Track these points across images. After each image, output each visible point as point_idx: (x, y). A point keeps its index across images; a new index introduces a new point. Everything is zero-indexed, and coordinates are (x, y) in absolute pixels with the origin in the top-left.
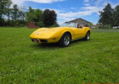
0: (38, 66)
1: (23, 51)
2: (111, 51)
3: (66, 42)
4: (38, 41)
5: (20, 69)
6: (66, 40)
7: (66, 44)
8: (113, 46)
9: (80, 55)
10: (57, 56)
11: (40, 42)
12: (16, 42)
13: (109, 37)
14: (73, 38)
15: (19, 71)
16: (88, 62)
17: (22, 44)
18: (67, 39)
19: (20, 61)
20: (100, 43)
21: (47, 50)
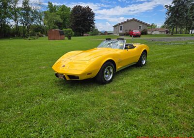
0: (66, 125)
1: (43, 96)
2: (177, 90)
3: (107, 76)
5: (41, 130)
6: (108, 73)
7: (107, 78)
8: (182, 77)
9: (127, 101)
10: (93, 104)
11: (68, 79)
12: (32, 74)
13: (179, 56)
14: (118, 67)
15: (41, 134)
16: (138, 115)
17: (41, 78)
19: (40, 116)
20: (162, 72)
21: (78, 90)
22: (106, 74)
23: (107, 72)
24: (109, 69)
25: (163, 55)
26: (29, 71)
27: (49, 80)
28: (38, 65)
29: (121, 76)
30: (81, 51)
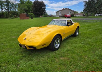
4: (25, 47)
7: (56, 46)
11: (28, 48)
12: (6, 42)
14: (63, 38)
18: (58, 42)
22: (56, 44)
23: (56, 42)
24: (57, 40)
25: (86, 28)
26: (4, 40)
27: (16, 47)
28: (11, 35)
29: (65, 44)
30: (38, 27)
